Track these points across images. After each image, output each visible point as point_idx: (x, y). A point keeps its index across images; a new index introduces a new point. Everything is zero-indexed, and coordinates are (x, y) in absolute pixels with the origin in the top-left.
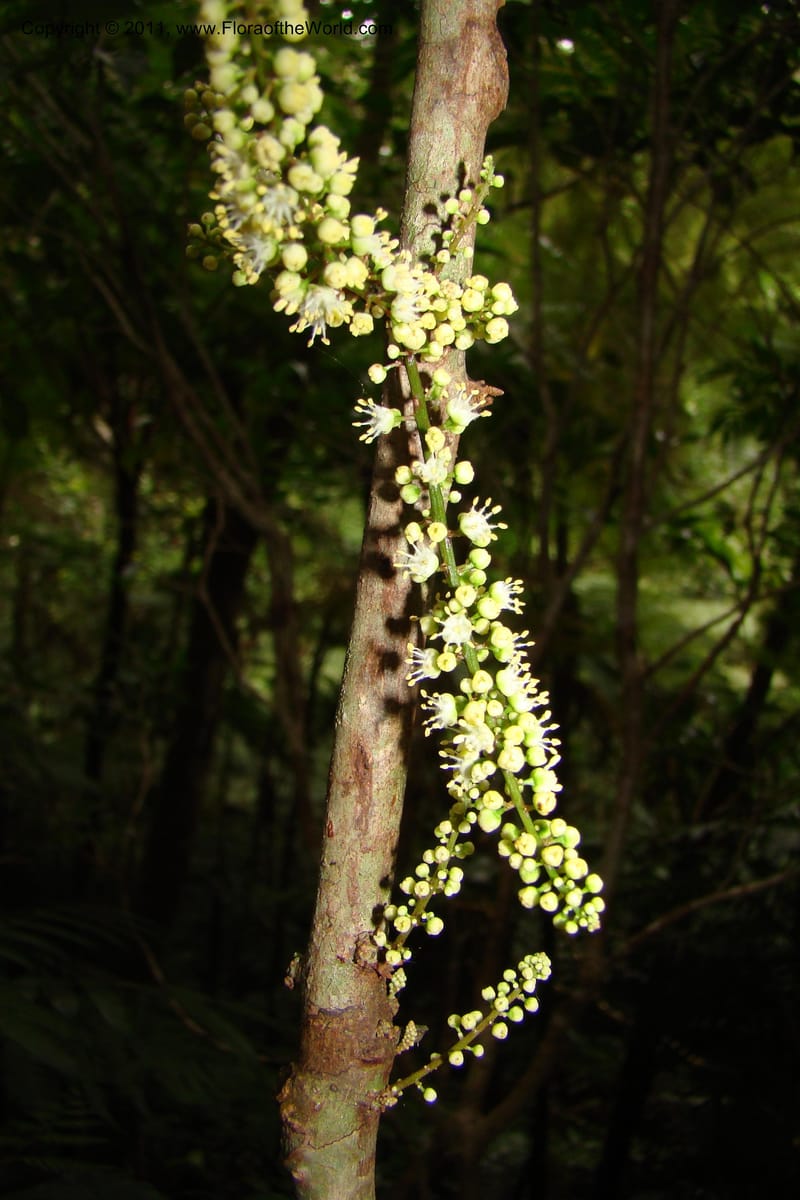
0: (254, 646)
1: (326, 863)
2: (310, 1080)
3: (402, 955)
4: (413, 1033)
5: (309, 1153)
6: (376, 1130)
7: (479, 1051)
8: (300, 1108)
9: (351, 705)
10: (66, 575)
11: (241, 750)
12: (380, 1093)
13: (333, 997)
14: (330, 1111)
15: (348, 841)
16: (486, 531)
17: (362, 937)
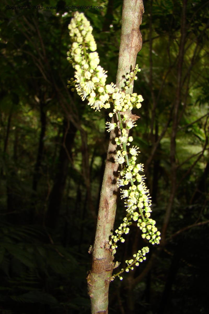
0: (76, 155)
1: (98, 225)
2: (94, 275)
3: (115, 247)
4: (117, 264)
5: (94, 291)
6: (109, 286)
7: (132, 268)
8: (92, 281)
9: (104, 190)
10: (27, 137)
11: (73, 183)
12: (110, 278)
13: (99, 256)
14: (98, 281)
15: (103, 221)
16: (136, 153)
17: (106, 242)
